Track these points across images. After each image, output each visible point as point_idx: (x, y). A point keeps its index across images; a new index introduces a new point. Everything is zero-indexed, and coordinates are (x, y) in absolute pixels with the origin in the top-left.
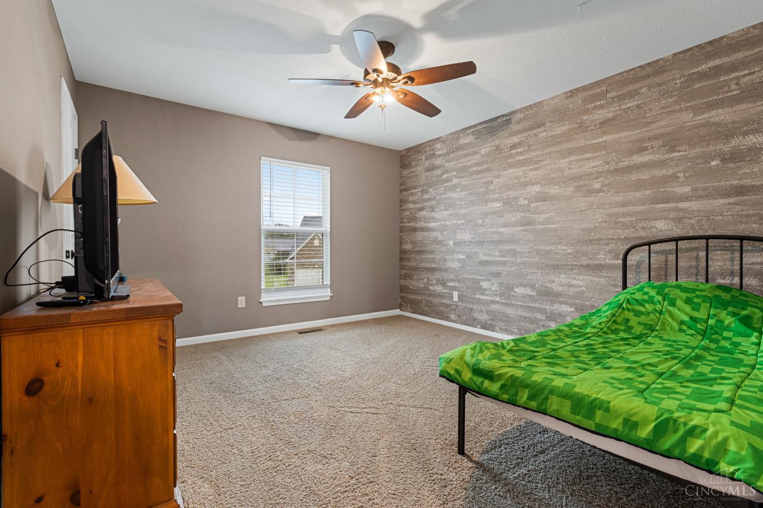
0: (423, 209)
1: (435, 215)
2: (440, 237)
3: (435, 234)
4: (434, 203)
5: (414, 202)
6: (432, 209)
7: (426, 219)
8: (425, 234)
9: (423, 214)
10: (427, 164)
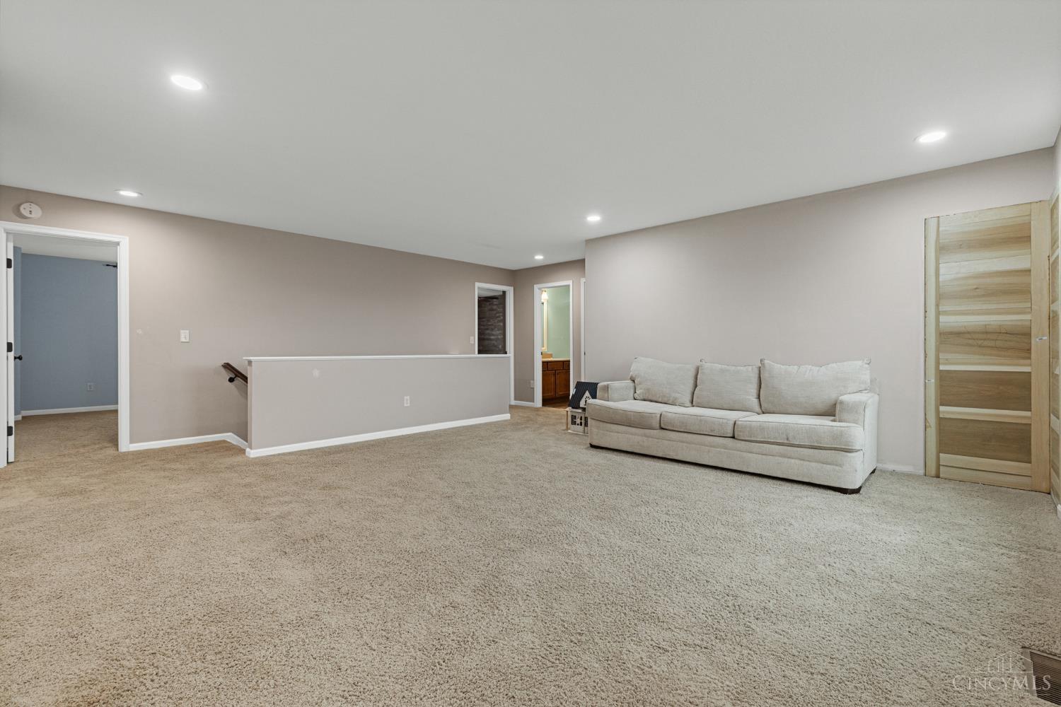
0: (487, 329)
1: (494, 333)
2: (496, 343)
3: (494, 342)
4: (493, 327)
5: (484, 326)
6: (492, 330)
7: (490, 335)
8: (490, 342)
9: (487, 332)
10: (490, 307)
